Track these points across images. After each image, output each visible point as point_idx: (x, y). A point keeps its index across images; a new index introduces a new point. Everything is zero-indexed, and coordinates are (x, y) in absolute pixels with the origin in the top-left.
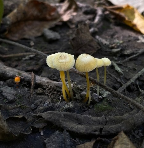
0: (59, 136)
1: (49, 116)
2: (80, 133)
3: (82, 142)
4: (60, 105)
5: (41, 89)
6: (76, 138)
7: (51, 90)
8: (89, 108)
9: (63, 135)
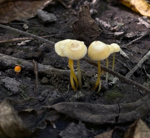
0: (75, 128)
1: (62, 108)
2: (96, 123)
3: (97, 132)
4: (69, 94)
5: (46, 78)
6: (92, 129)
7: (57, 79)
8: (99, 96)
9: (79, 127)
